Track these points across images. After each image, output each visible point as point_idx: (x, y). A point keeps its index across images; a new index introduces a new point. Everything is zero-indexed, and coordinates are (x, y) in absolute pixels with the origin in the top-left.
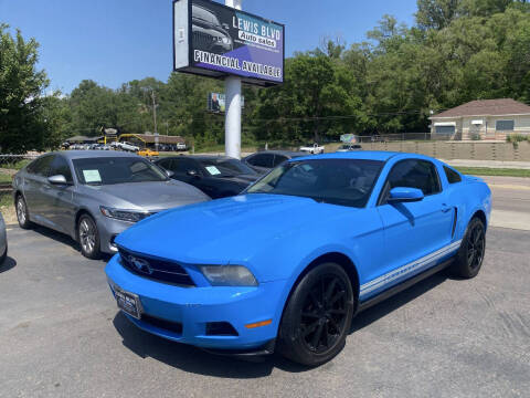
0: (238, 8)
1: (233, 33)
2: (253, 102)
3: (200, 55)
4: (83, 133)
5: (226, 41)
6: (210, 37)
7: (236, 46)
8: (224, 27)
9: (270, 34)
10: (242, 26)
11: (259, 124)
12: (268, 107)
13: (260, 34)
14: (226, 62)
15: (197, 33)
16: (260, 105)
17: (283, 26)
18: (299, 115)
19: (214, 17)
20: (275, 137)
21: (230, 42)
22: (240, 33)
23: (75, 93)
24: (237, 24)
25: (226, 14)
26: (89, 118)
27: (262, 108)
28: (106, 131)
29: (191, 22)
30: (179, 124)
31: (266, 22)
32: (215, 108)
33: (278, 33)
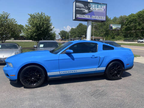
0: (91, 1)
1: (89, 9)
2: (123, 26)
3: (78, 16)
4: (78, 37)
5: (86, 11)
6: (81, 11)
7: (89, 12)
8: (86, 7)
9: (102, 7)
10: (92, 6)
11: (125, 33)
12: (128, 27)
13: (98, 8)
14: (86, 17)
15: (77, 10)
16: (125, 27)
17: (106, 4)
18: (139, 29)
19: (83, 5)
20: (131, 36)
21: (88, 11)
22: (91, 8)
23: (78, 27)
24: (90, 6)
25: (86, 4)
26: (80, 33)
27: (126, 28)
28: (83, 36)
29: (76, 7)
30: (101, 33)
31: (100, 4)
32: (111, 29)
33: (105, 7)
